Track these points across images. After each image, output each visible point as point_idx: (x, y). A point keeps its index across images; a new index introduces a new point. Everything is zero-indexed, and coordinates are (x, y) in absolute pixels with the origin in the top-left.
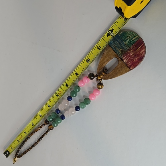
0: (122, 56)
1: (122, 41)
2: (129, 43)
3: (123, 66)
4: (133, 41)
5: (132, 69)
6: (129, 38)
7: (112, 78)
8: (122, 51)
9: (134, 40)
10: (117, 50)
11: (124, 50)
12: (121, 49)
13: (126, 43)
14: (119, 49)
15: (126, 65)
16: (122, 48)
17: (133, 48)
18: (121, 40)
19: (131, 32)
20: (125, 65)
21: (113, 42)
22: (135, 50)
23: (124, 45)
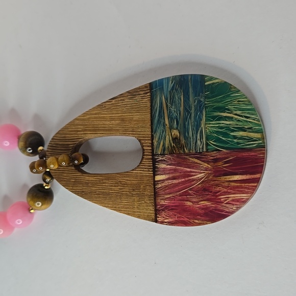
0: (163, 154)
1: (200, 107)
2: (217, 132)
3: (145, 189)
4: (235, 137)
5: (162, 223)
6: (231, 119)
7: (82, 194)
8: (175, 139)
9: (241, 138)
10: (164, 125)
11: (183, 141)
12: (176, 133)
13: (208, 127)
14: (171, 128)
15: (156, 194)
16: (184, 131)
17: (216, 160)
18: (199, 101)
19: (249, 103)
20: (149, 191)
21: (171, 85)
22: (219, 173)
23: (198, 126)
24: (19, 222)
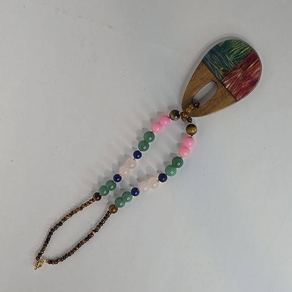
0: (223, 78)
1: (224, 55)
2: (235, 57)
3: (225, 94)
4: (242, 54)
5: (239, 99)
6: (236, 50)
7: (206, 114)
8: (223, 71)
9: (244, 53)
10: (216, 69)
11: (226, 69)
12: (222, 68)
13: (230, 59)
14: (219, 68)
15: (230, 93)
16: (224, 66)
17: (241, 66)
18: (222, 53)
19: (238, 41)
20: (227, 93)
21: (209, 56)
22: (245, 69)
23: (227, 61)
24: (190, 144)
